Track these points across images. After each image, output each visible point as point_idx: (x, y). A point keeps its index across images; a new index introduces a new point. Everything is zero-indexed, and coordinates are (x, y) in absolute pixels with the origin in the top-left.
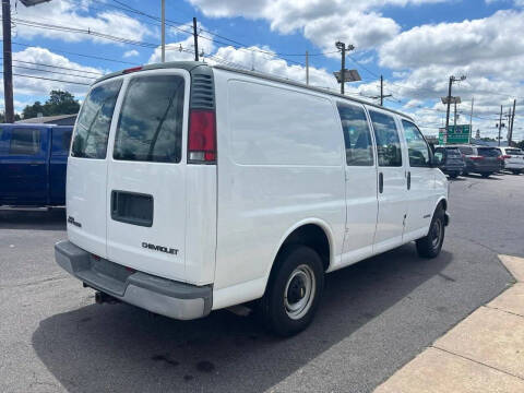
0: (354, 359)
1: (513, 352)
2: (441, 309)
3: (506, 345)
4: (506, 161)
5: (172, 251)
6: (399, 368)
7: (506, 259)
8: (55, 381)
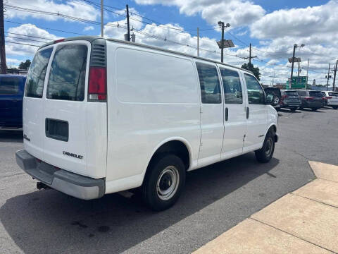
0: (198, 226)
1: (301, 223)
2: (262, 195)
3: (297, 218)
4: (329, 100)
5: (79, 157)
6: (225, 231)
7: (313, 164)
8: (9, 236)
